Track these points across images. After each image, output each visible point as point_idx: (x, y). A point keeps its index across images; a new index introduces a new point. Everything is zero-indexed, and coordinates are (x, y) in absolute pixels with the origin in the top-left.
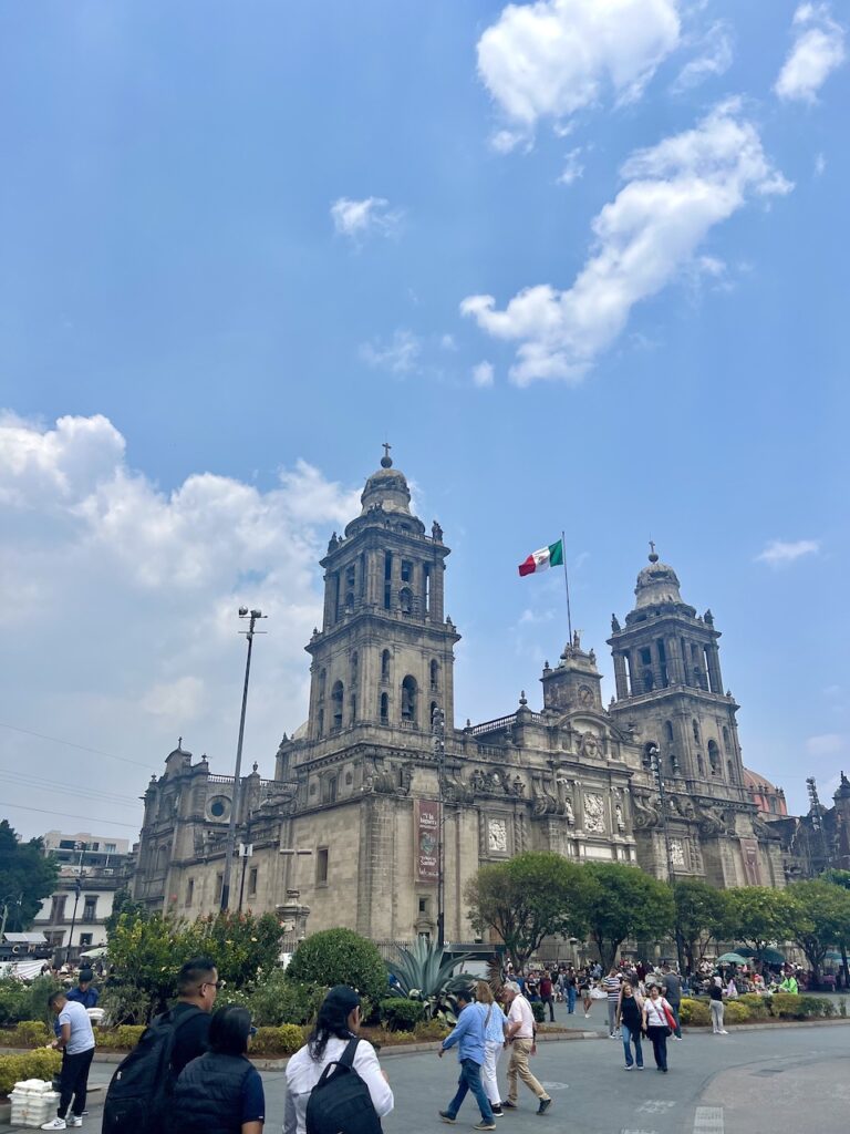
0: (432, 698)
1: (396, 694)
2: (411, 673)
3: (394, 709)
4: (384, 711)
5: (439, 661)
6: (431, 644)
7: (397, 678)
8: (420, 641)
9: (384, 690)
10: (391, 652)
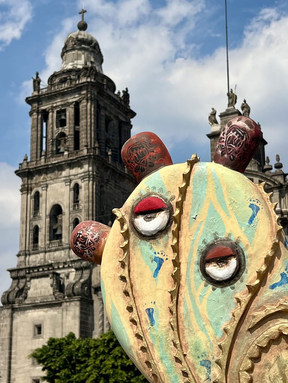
0: (74, 216)
1: (43, 223)
2: (56, 202)
3: (43, 235)
4: (36, 240)
5: (80, 182)
6: (74, 171)
7: (45, 209)
8: (64, 173)
9: (35, 223)
10: (40, 192)
